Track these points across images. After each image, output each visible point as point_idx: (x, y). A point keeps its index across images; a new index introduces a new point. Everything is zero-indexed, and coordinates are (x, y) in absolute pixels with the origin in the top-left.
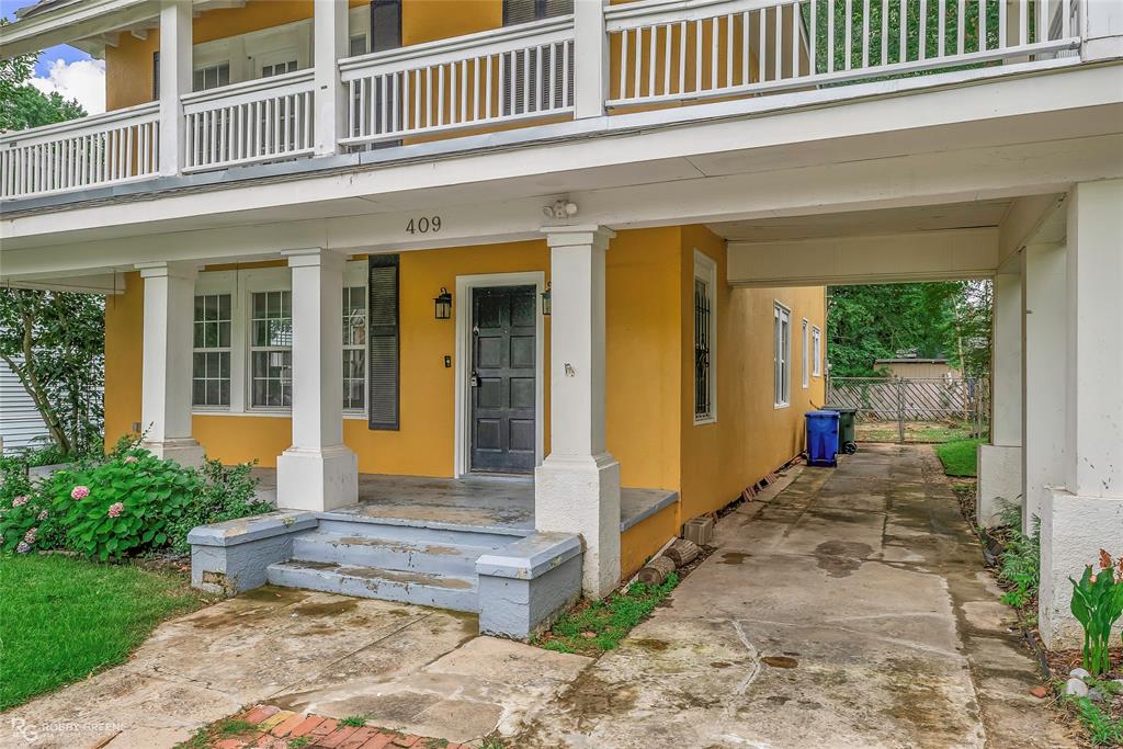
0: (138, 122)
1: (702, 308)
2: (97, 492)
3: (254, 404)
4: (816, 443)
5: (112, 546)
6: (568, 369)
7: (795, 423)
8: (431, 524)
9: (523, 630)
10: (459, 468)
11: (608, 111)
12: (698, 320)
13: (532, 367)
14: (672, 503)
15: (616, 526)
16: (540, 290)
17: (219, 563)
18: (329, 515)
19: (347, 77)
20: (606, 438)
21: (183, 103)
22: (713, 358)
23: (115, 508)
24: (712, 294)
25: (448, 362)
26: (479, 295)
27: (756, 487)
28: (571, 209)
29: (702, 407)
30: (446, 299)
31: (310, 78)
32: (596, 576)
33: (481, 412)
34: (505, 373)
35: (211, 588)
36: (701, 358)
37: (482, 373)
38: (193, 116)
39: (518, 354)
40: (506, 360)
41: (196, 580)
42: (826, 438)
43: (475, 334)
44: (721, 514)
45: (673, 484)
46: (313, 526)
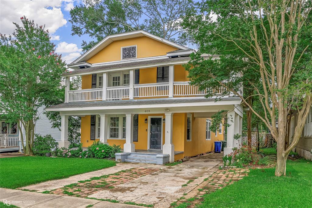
0: (98, 91)
1: (188, 121)
2: (100, 148)
3: (111, 137)
4: (216, 148)
5: (102, 156)
6: (167, 132)
7: (212, 144)
8: (148, 154)
9: (162, 164)
10: (148, 148)
11: (174, 97)
12: (188, 124)
13: (161, 131)
14: (182, 153)
15: (174, 154)
16: (162, 119)
17: (120, 158)
18: (132, 153)
19: (134, 87)
20: (173, 141)
21: (106, 88)
22: (191, 130)
23: (103, 151)
24: (191, 119)
25: (147, 130)
26: (152, 119)
27: (200, 155)
28: (168, 110)
29: (188, 138)
30: (146, 120)
31: (129, 87)
32: (171, 160)
33: (152, 139)
34: (156, 132)
35: (118, 161)
36: (188, 131)
37: (152, 132)
38: (108, 91)
39: (158, 129)
40: (156, 130)
41: (116, 160)
42: (218, 147)
43: (151, 126)
44: (192, 157)
45: (183, 150)
46: (130, 154)
